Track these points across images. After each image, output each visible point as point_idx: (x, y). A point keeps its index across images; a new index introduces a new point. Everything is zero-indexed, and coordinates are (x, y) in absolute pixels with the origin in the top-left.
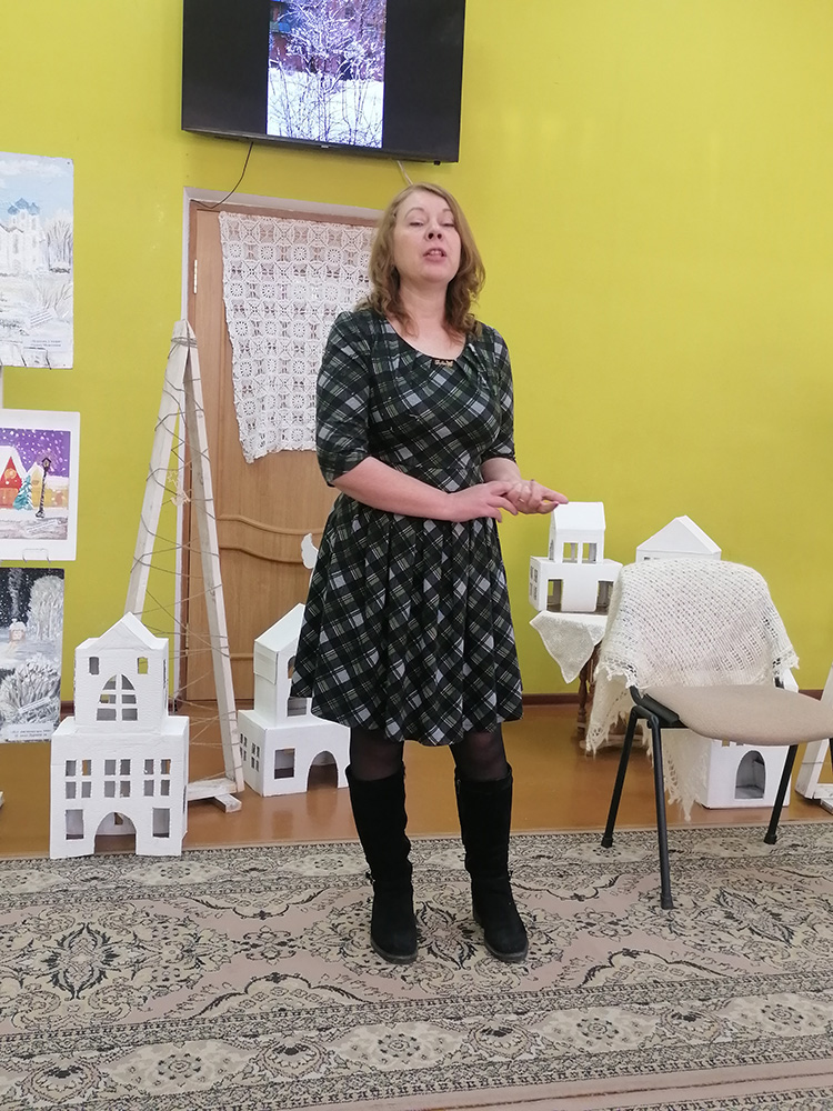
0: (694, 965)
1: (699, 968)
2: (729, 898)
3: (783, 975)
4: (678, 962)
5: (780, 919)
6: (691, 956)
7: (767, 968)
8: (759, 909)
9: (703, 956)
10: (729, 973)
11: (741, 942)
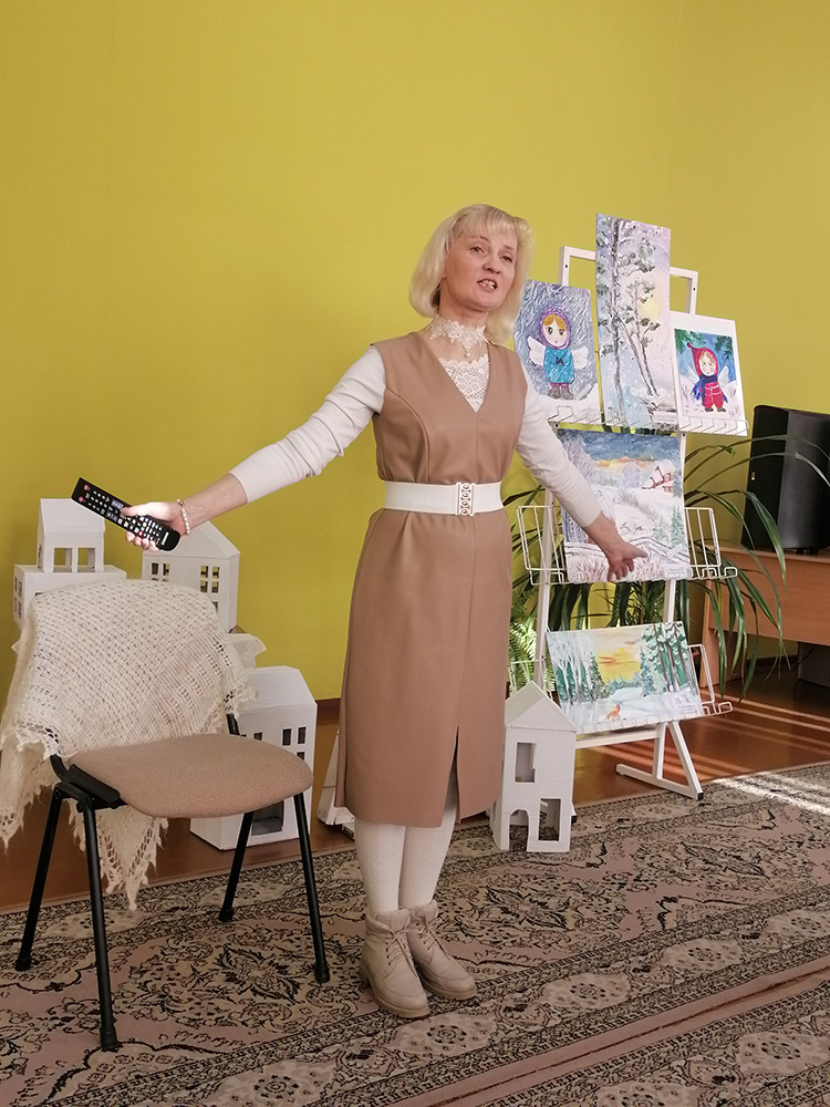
0: (185, 1047)
1: (191, 1048)
2: (233, 956)
3: (280, 1040)
4: (166, 1047)
5: (286, 973)
6: (181, 1037)
7: (267, 1033)
8: (265, 964)
9: (196, 1033)
10: (222, 1049)
11: (240, 1008)
